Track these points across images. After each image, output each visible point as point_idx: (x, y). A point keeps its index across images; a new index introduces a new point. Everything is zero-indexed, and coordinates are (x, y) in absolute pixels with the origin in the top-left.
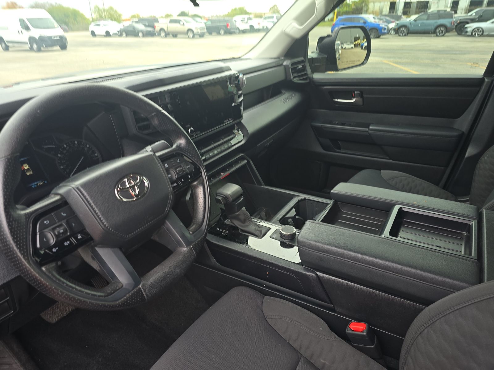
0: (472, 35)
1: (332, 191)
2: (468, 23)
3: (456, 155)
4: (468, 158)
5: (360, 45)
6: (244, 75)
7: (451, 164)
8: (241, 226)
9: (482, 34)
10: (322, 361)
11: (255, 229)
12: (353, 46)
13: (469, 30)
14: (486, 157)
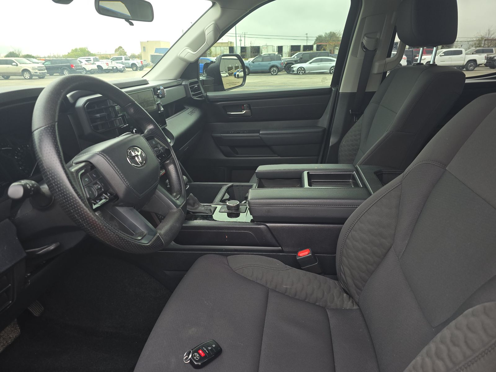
0: (297, 74)
1: (256, 171)
2: (293, 64)
3: (323, 146)
4: (332, 146)
5: (234, 74)
6: (165, 88)
7: (321, 154)
8: (191, 209)
9: (305, 72)
10: (284, 286)
11: (205, 209)
12: (228, 74)
13: (295, 69)
14: (344, 142)
